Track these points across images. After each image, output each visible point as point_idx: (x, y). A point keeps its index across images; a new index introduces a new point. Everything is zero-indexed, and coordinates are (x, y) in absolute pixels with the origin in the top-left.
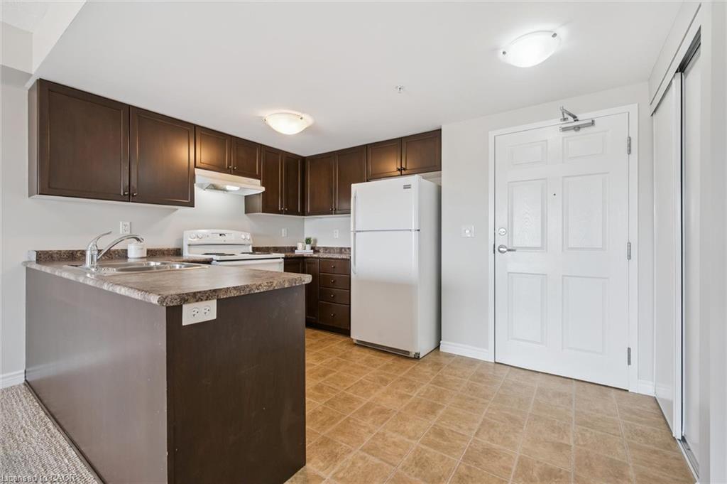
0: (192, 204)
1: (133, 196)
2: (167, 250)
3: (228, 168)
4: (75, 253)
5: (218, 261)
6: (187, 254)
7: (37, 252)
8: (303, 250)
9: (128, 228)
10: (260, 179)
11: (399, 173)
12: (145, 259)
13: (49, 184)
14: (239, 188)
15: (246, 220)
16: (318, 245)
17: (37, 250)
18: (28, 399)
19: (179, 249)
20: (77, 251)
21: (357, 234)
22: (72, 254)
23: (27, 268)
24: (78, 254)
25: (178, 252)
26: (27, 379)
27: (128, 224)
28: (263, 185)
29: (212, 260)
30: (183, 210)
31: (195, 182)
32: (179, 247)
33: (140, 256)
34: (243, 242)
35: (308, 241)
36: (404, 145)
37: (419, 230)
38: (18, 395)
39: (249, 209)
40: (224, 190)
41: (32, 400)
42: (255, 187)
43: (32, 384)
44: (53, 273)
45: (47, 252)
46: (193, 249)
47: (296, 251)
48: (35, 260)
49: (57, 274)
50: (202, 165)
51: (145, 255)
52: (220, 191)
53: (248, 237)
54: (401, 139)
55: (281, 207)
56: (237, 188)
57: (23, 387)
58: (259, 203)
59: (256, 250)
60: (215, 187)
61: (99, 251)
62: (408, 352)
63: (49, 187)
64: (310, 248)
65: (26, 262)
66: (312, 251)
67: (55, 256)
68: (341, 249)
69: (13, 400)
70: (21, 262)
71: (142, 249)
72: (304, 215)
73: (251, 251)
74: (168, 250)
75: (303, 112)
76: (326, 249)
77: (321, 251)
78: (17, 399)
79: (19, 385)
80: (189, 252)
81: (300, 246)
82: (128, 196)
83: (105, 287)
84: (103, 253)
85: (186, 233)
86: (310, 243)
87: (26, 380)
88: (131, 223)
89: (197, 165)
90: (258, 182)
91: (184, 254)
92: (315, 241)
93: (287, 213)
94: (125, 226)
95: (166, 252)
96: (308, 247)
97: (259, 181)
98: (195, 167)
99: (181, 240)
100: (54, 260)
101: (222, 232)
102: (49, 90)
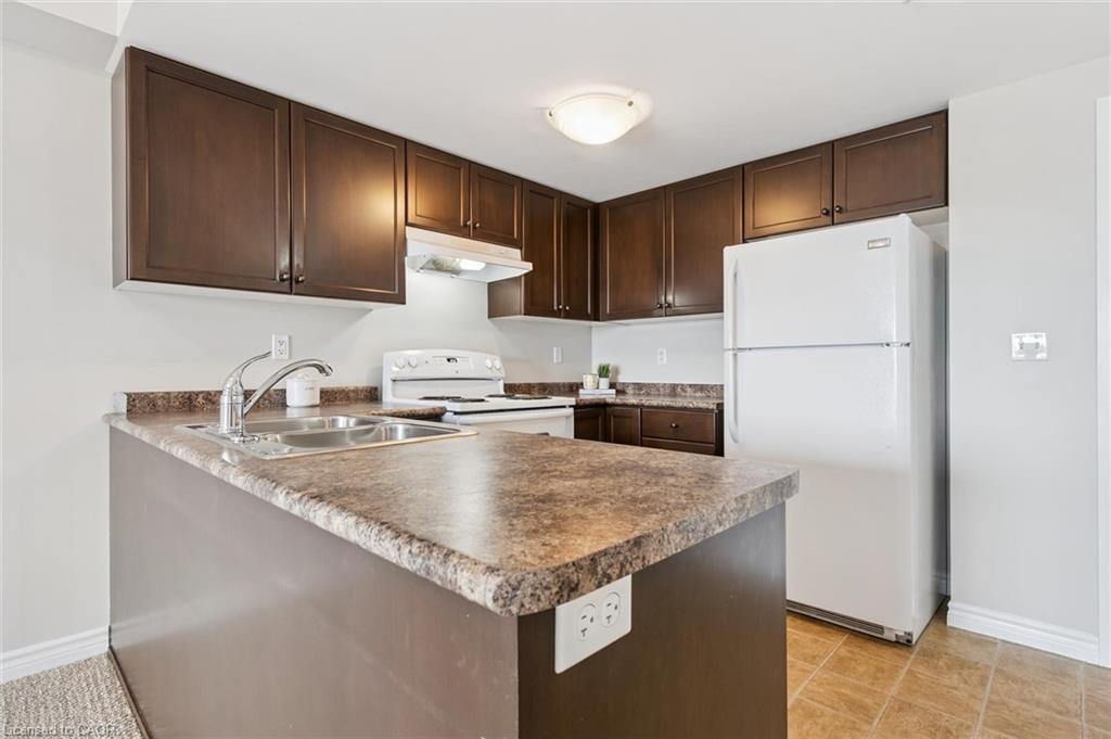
0: (400, 299)
1: (297, 282)
2: (353, 391)
3: (465, 225)
4: (194, 396)
5: (456, 413)
6: (391, 399)
7: (129, 395)
8: (595, 390)
9: (285, 347)
10: (521, 249)
11: (829, 219)
12: (318, 409)
13: (148, 259)
14: (483, 265)
15: (489, 330)
16: (622, 379)
17: (128, 391)
18: (113, 696)
19: (376, 389)
20: (197, 394)
21: (739, 354)
22: (189, 398)
23: (111, 427)
24: (200, 399)
25: (373, 395)
26: (112, 644)
27: (286, 339)
28: (526, 258)
29: (444, 411)
30: (381, 311)
31: (406, 255)
32: (373, 385)
33: (309, 404)
34: (488, 374)
35: (604, 371)
36: (840, 155)
37: (908, 344)
38: (97, 685)
39: (496, 309)
40: (455, 272)
41: (118, 700)
42: (512, 264)
43: (120, 657)
44: (154, 444)
45: (146, 395)
46: (401, 387)
47: (581, 391)
48: (125, 410)
49: (162, 446)
50: (419, 221)
51: (318, 402)
52: (444, 274)
53: (498, 364)
54: (831, 146)
55: (559, 304)
56: (479, 266)
57: (106, 661)
58: (518, 296)
59: (511, 390)
60: (437, 266)
61: (247, 395)
62: (881, 629)
63: (148, 265)
64: (607, 385)
65: (108, 417)
66: (614, 391)
67: (160, 402)
68: (674, 387)
69: (87, 698)
70: (101, 416)
71: (312, 389)
72: (597, 319)
73: (503, 393)
74: (356, 391)
75: (637, 89)
76: (639, 387)
77: (630, 391)
78: (95, 693)
79: (99, 658)
80: (394, 395)
81: (589, 381)
82: (287, 283)
83: (281, 500)
84: (254, 399)
85: (388, 356)
86: (606, 376)
87: (111, 647)
88: (290, 338)
89: (410, 220)
90: (517, 253)
91: (384, 399)
92: (617, 371)
93: (569, 315)
94: (281, 343)
95: (352, 395)
96: (604, 382)
97: (519, 251)
98: (407, 224)
99: (379, 371)
100: (158, 411)
101: (451, 354)
102: (149, 70)
